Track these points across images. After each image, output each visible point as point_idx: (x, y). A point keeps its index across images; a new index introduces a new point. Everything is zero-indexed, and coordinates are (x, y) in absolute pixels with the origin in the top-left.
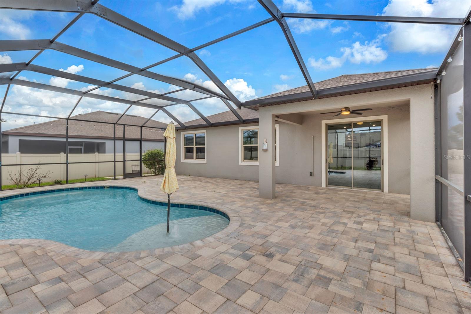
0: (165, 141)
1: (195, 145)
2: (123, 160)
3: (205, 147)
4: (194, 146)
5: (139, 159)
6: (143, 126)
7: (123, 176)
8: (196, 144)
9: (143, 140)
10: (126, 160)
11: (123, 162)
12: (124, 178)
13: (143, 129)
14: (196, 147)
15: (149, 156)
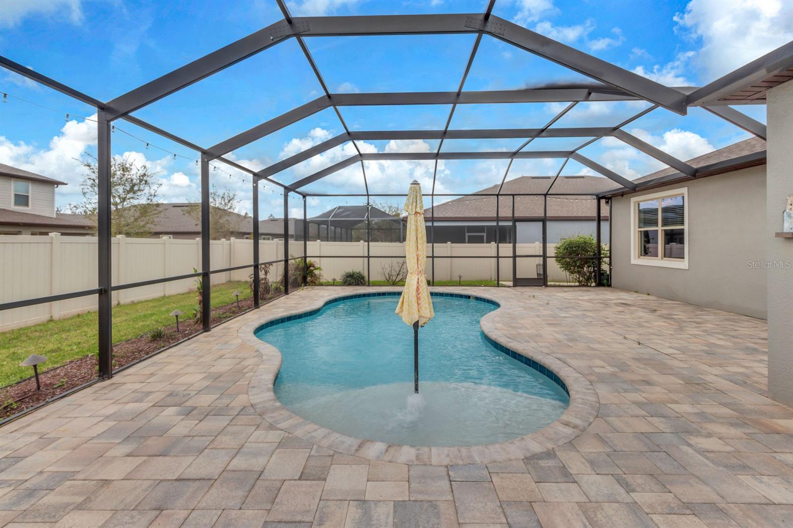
0: (597, 218)
1: (662, 226)
2: (512, 255)
3: (683, 229)
4: (660, 229)
5: (542, 254)
6: (547, 194)
7: (512, 283)
8: (664, 224)
9: (547, 218)
10: (517, 254)
11: (512, 259)
12: (515, 285)
13: (548, 198)
14: (665, 230)
15: (566, 249)
